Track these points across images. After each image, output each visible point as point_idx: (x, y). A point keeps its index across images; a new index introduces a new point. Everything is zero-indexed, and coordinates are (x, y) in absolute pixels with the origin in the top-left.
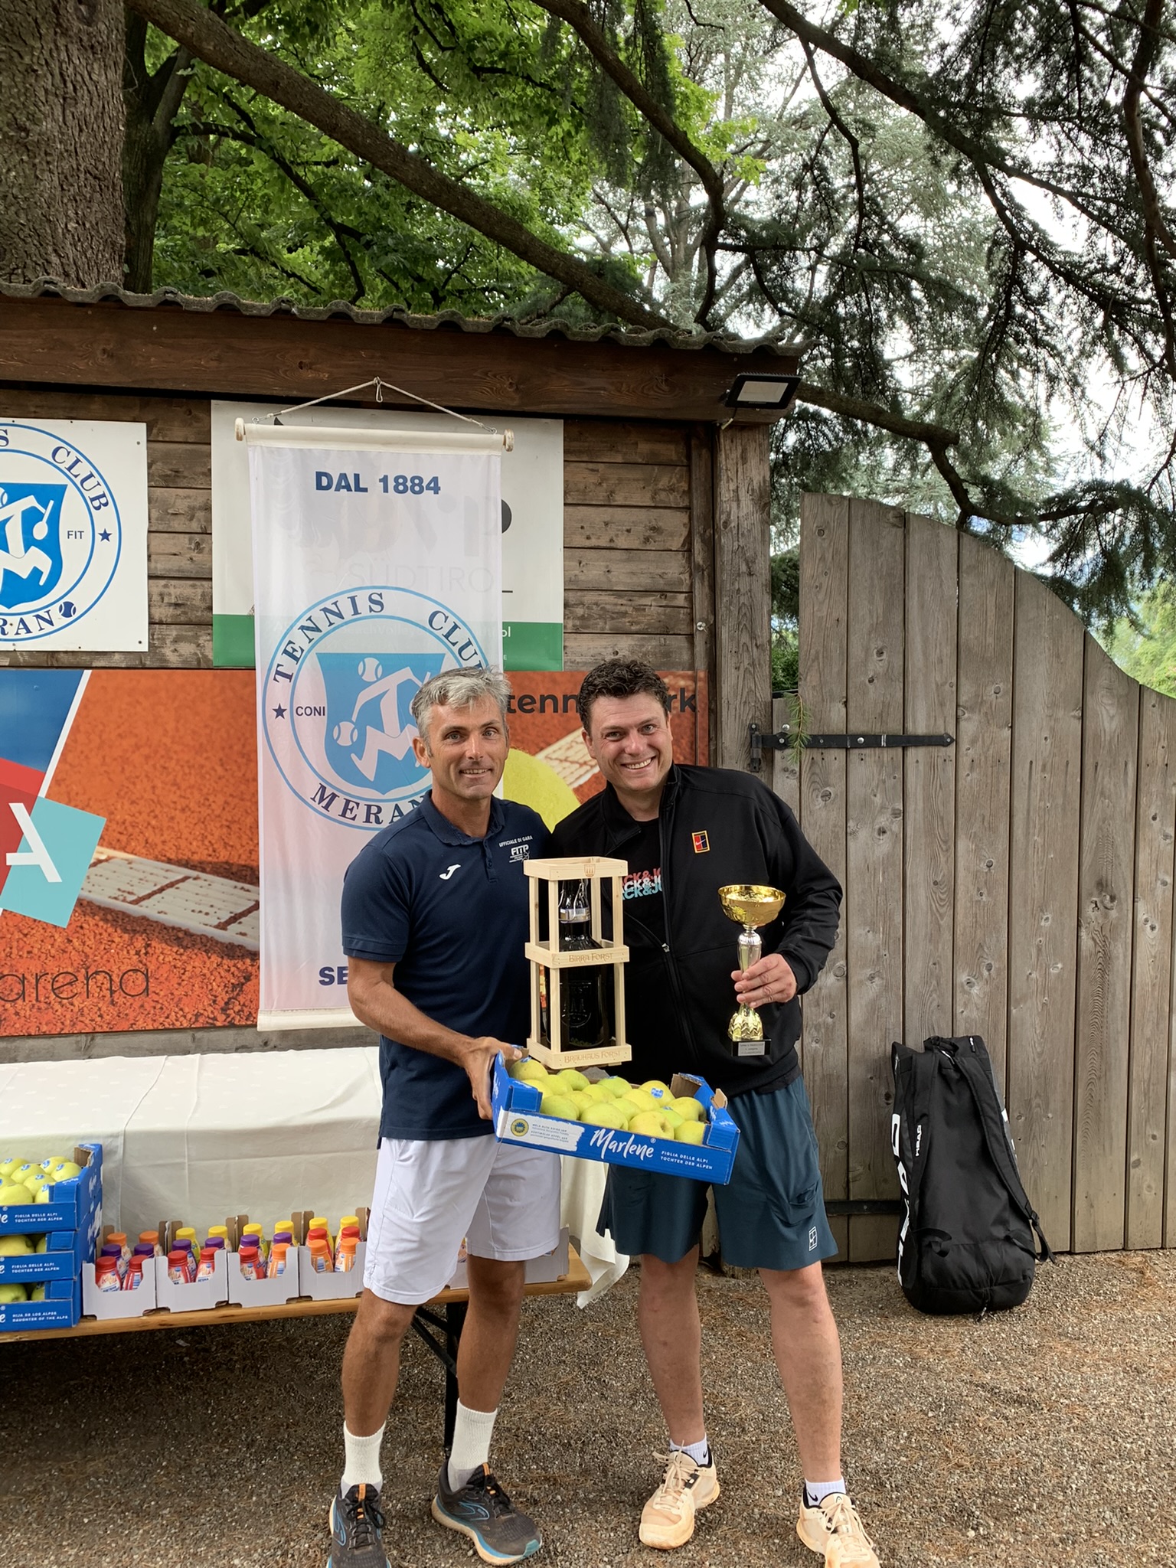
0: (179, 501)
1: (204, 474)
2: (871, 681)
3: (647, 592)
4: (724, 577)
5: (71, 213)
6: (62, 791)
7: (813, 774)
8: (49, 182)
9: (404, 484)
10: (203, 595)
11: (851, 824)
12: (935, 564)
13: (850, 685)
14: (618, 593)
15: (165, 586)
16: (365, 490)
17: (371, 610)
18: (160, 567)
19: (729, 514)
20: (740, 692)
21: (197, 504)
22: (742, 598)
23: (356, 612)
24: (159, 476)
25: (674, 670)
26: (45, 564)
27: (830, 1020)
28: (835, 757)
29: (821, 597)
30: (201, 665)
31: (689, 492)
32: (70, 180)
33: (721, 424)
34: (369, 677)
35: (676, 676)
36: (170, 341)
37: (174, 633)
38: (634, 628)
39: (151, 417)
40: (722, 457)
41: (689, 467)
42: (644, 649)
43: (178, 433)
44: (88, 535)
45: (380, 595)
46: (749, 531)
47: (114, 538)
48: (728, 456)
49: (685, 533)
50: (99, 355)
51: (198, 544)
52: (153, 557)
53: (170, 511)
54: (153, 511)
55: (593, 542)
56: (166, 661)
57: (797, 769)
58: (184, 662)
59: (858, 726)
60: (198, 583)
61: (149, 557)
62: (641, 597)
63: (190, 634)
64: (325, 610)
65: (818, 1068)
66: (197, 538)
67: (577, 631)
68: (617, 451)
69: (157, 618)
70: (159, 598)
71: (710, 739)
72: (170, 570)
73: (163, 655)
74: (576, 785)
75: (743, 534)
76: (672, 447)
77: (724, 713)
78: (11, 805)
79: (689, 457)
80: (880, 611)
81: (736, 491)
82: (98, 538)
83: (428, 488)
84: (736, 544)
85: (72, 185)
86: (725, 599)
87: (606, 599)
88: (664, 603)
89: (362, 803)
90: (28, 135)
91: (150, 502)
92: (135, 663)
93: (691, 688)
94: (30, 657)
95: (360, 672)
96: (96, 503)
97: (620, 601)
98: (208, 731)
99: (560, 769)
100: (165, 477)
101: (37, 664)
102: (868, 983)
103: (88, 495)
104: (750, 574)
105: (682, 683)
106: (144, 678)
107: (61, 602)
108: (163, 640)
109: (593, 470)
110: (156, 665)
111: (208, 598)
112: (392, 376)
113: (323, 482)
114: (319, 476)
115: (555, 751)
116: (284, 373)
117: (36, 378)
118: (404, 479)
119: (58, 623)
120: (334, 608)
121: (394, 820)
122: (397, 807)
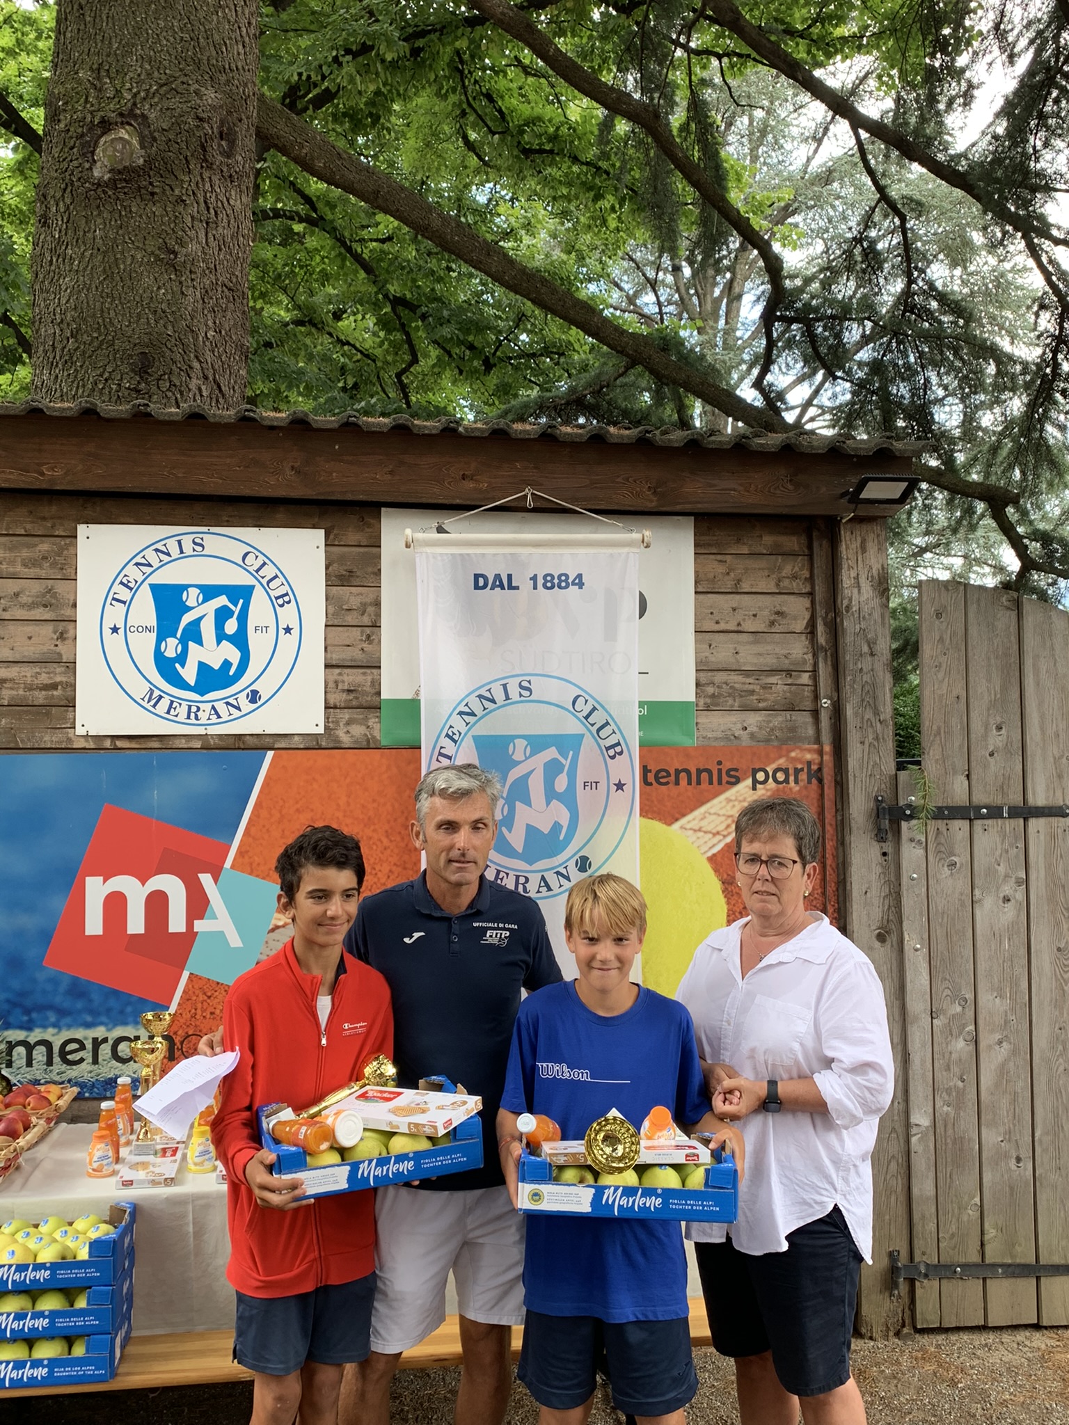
0: (352, 598)
1: (374, 573)
2: (991, 755)
3: (773, 672)
4: (848, 658)
5: (210, 323)
6: (246, 863)
7: (938, 844)
8: (192, 297)
9: (551, 581)
10: (373, 682)
11: (977, 892)
12: (1048, 644)
13: (972, 758)
14: (747, 673)
15: (340, 674)
16: (517, 588)
17: (521, 695)
18: (336, 657)
19: (851, 600)
20: (865, 766)
21: (368, 601)
22: (865, 677)
23: (507, 698)
24: (336, 576)
25: (800, 744)
26: (234, 655)
27: (960, 1084)
28: (959, 827)
29: (940, 675)
30: (369, 745)
31: (811, 579)
32: (210, 294)
33: (842, 518)
34: (518, 756)
35: (802, 750)
36: (350, 458)
37: (347, 716)
38: (761, 705)
39: (329, 525)
40: (843, 547)
41: (811, 556)
42: (771, 725)
43: (353, 537)
44: (272, 630)
45: (529, 682)
46: (870, 615)
47: (295, 632)
48: (849, 545)
49: (807, 616)
50: (289, 472)
51: (368, 636)
52: (329, 648)
53: (345, 607)
54: (330, 607)
55: (722, 626)
56: (339, 742)
57: (924, 840)
58: (356, 742)
59: (980, 798)
60: (368, 671)
61: (326, 648)
62: (767, 676)
63: (361, 716)
64: (480, 697)
65: (950, 1132)
66: (368, 630)
67: (708, 709)
68: (744, 544)
69: (332, 703)
70: (334, 685)
71: (837, 811)
72: (344, 660)
73: (337, 736)
74: (710, 854)
75: (864, 618)
76: (794, 539)
77: (851, 786)
78: (200, 875)
79: (810, 547)
80: (998, 688)
81: (857, 578)
82: (282, 632)
83: (573, 584)
84: (858, 627)
85: (212, 298)
86: (849, 678)
87: (735, 678)
88: (790, 681)
89: (511, 873)
90: (176, 258)
91: (327, 600)
92: (312, 744)
93: (817, 761)
94: (220, 740)
95: (510, 752)
96: (280, 601)
97: (751, 680)
98: (375, 805)
99: (694, 838)
100: (340, 577)
101: (226, 746)
102: (997, 1047)
103: (273, 594)
104: (872, 654)
105: (808, 756)
106: (320, 758)
107: (248, 690)
108: (337, 723)
109: (720, 561)
110: (331, 745)
111: (376, 684)
112: (542, 485)
113: (480, 582)
114: (477, 577)
115: (689, 822)
116: (449, 483)
117: (232, 492)
118: (553, 577)
119: (245, 709)
120: (488, 695)
121: (541, 889)
122: (543, 878)
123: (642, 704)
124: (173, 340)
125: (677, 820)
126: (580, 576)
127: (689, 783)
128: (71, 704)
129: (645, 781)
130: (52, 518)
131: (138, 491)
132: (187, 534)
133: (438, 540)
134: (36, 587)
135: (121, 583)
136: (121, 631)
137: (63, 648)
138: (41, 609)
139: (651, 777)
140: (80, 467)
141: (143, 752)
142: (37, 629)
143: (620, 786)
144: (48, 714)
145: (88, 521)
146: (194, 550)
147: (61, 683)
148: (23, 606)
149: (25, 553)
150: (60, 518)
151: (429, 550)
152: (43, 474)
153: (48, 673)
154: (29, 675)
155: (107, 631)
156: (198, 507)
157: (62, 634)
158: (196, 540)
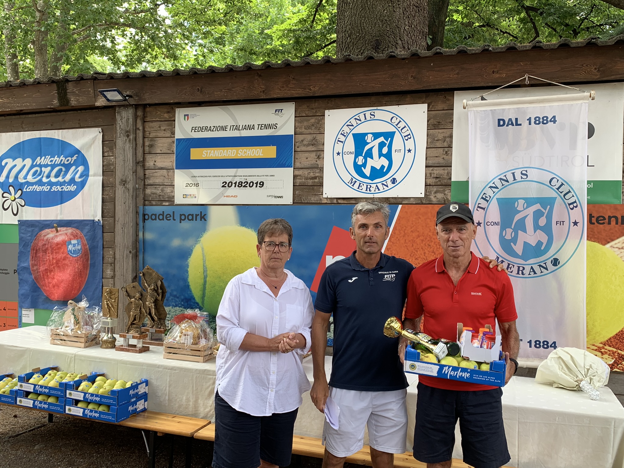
0: (439, 135)
1: (450, 122)
15: (432, 170)
16: (520, 125)
17: (522, 178)
18: (431, 162)
21: (447, 135)
23: (515, 179)
24: (432, 125)
26: (386, 163)
34: (520, 208)
36: (438, 69)
37: (435, 189)
39: (429, 101)
43: (440, 106)
44: (403, 151)
47: (413, 152)
50: (410, 78)
51: (446, 152)
52: (428, 158)
53: (436, 139)
54: (429, 139)
56: (431, 201)
58: (439, 201)
60: (446, 168)
61: (426, 158)
63: (442, 189)
64: (500, 179)
66: (446, 149)
69: (428, 183)
70: (430, 175)
72: (434, 163)
73: (430, 198)
82: (407, 152)
83: (551, 121)
89: (516, 265)
91: (427, 136)
92: (419, 202)
95: (516, 206)
96: (406, 138)
100: (434, 125)
103: (403, 135)
106: (422, 208)
107: (391, 178)
108: (430, 192)
110: (427, 202)
111: (449, 174)
112: (534, 72)
113: (501, 123)
114: (499, 120)
115: (616, 244)
116: (486, 76)
117: (386, 90)
118: (539, 118)
119: (390, 187)
120: (505, 178)
121: (531, 273)
122: (532, 268)
123: (589, 182)
124: (390, 32)
125: (609, 242)
126: (554, 117)
127: (617, 223)
128: (321, 185)
129: (590, 222)
130: (315, 108)
131: (347, 93)
132: (367, 111)
133: (480, 104)
134: (309, 137)
135: (341, 134)
136: (341, 154)
137: (318, 162)
138: (311, 147)
139: (594, 220)
140: (325, 85)
141: (348, 205)
142: (310, 154)
143: (575, 223)
144: (313, 189)
145: (329, 108)
146: (371, 118)
147: (318, 176)
148: (304, 145)
149: (305, 124)
150: (318, 108)
151: (475, 109)
152: (311, 90)
153: (313, 172)
154: (306, 173)
155: (335, 154)
156: (373, 98)
157: (319, 156)
158: (372, 113)
